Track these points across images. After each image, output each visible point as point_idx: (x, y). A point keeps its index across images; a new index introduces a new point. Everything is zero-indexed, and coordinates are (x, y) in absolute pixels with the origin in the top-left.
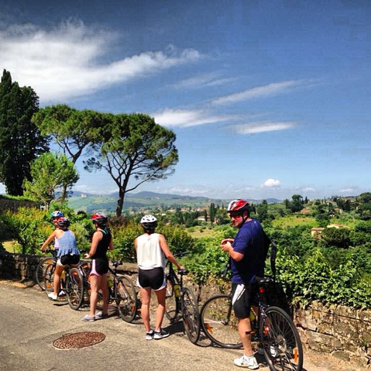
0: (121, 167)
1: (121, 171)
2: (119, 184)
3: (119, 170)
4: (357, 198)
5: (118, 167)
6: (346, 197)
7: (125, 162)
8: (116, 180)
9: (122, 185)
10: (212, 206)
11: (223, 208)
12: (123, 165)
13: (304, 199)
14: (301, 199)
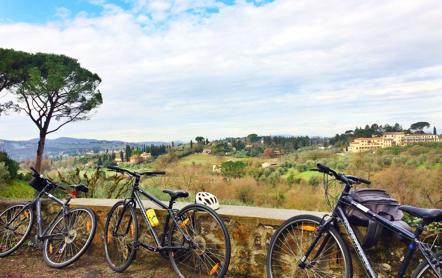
0: (42, 109)
1: (42, 113)
2: (39, 126)
3: (39, 112)
4: (245, 138)
5: (39, 109)
6: (237, 138)
7: (45, 104)
8: (37, 122)
9: (43, 126)
10: (128, 147)
11: (137, 149)
12: (43, 107)
13: (205, 140)
14: (203, 140)
